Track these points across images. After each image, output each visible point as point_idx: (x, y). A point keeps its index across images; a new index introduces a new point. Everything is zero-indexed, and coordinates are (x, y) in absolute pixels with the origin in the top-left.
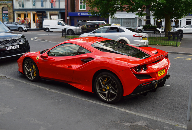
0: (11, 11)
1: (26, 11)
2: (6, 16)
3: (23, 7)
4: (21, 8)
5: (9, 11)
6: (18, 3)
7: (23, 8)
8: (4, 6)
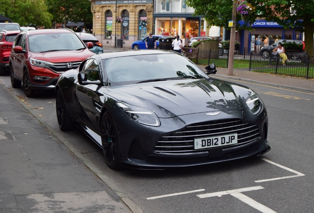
0: (151, 16)
1: (172, 17)
2: (144, 26)
3: (168, 10)
4: (165, 11)
5: (147, 17)
6: (162, 3)
7: (168, 12)
8: (141, 8)
